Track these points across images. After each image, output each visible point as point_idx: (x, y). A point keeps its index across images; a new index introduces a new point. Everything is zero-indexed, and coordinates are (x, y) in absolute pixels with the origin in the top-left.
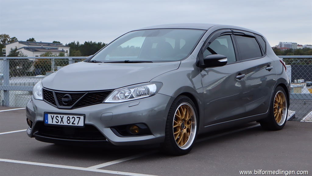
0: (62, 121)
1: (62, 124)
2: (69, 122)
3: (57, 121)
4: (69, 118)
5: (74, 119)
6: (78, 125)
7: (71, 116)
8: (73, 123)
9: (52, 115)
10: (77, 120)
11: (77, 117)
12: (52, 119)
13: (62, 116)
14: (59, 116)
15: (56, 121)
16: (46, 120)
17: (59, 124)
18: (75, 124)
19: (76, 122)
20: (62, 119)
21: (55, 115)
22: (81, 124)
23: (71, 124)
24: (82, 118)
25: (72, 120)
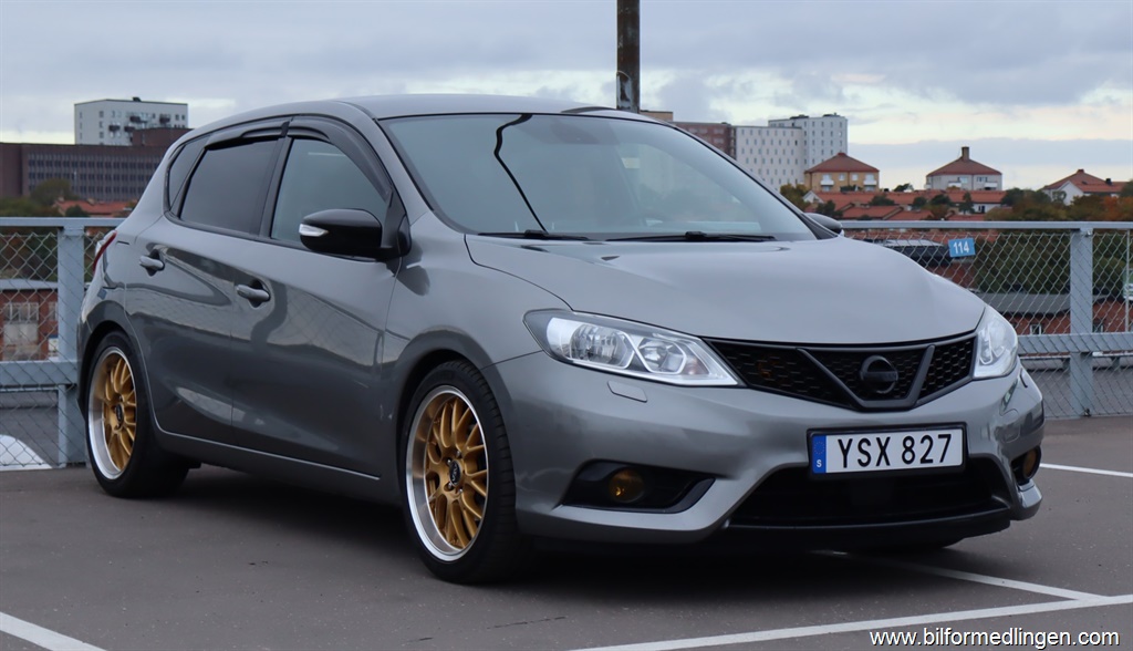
0: (883, 458)
1: (883, 466)
2: (908, 456)
3: (865, 459)
4: (909, 444)
5: (927, 442)
6: (945, 464)
7: (917, 436)
8: (923, 460)
9: (845, 439)
10: (939, 444)
11: (940, 436)
12: (845, 452)
13: (883, 437)
14: (872, 437)
15: (860, 461)
16: (819, 461)
17: (872, 467)
18: (931, 461)
19: (935, 455)
20: (883, 449)
21: (857, 438)
22: (954, 458)
23: (917, 464)
24: (957, 435)
25: (920, 449)
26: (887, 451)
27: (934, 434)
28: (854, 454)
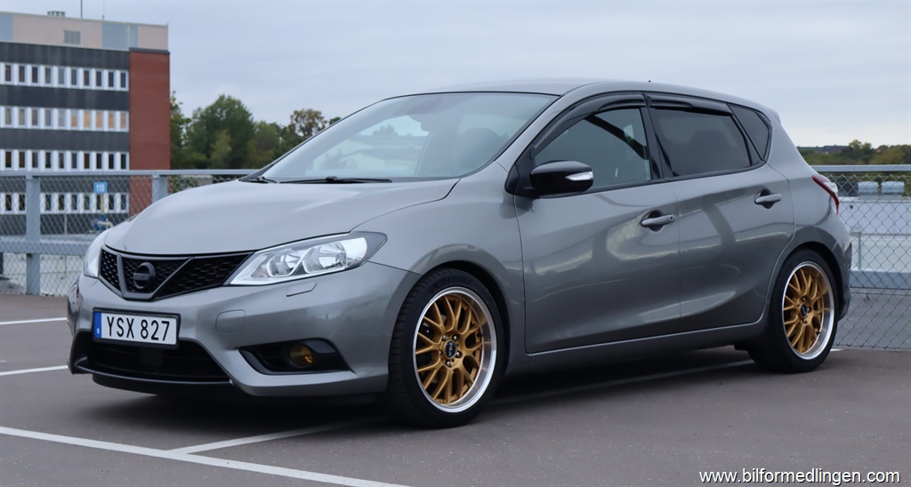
0: (130, 332)
1: (130, 339)
2: (144, 333)
3: (120, 332)
4: (144, 325)
5: (155, 324)
6: (165, 342)
7: (150, 320)
8: (153, 338)
9: (111, 316)
10: (162, 327)
11: (163, 322)
12: (111, 325)
13: (130, 317)
14: (124, 317)
15: (118, 332)
16: (98, 330)
17: (124, 338)
18: (157, 339)
19: (160, 335)
20: (130, 326)
21: (117, 317)
22: (171, 340)
23: (149, 340)
24: (173, 322)
25: (151, 329)
26: (133, 328)
27: (159, 320)
28: (115, 328)
